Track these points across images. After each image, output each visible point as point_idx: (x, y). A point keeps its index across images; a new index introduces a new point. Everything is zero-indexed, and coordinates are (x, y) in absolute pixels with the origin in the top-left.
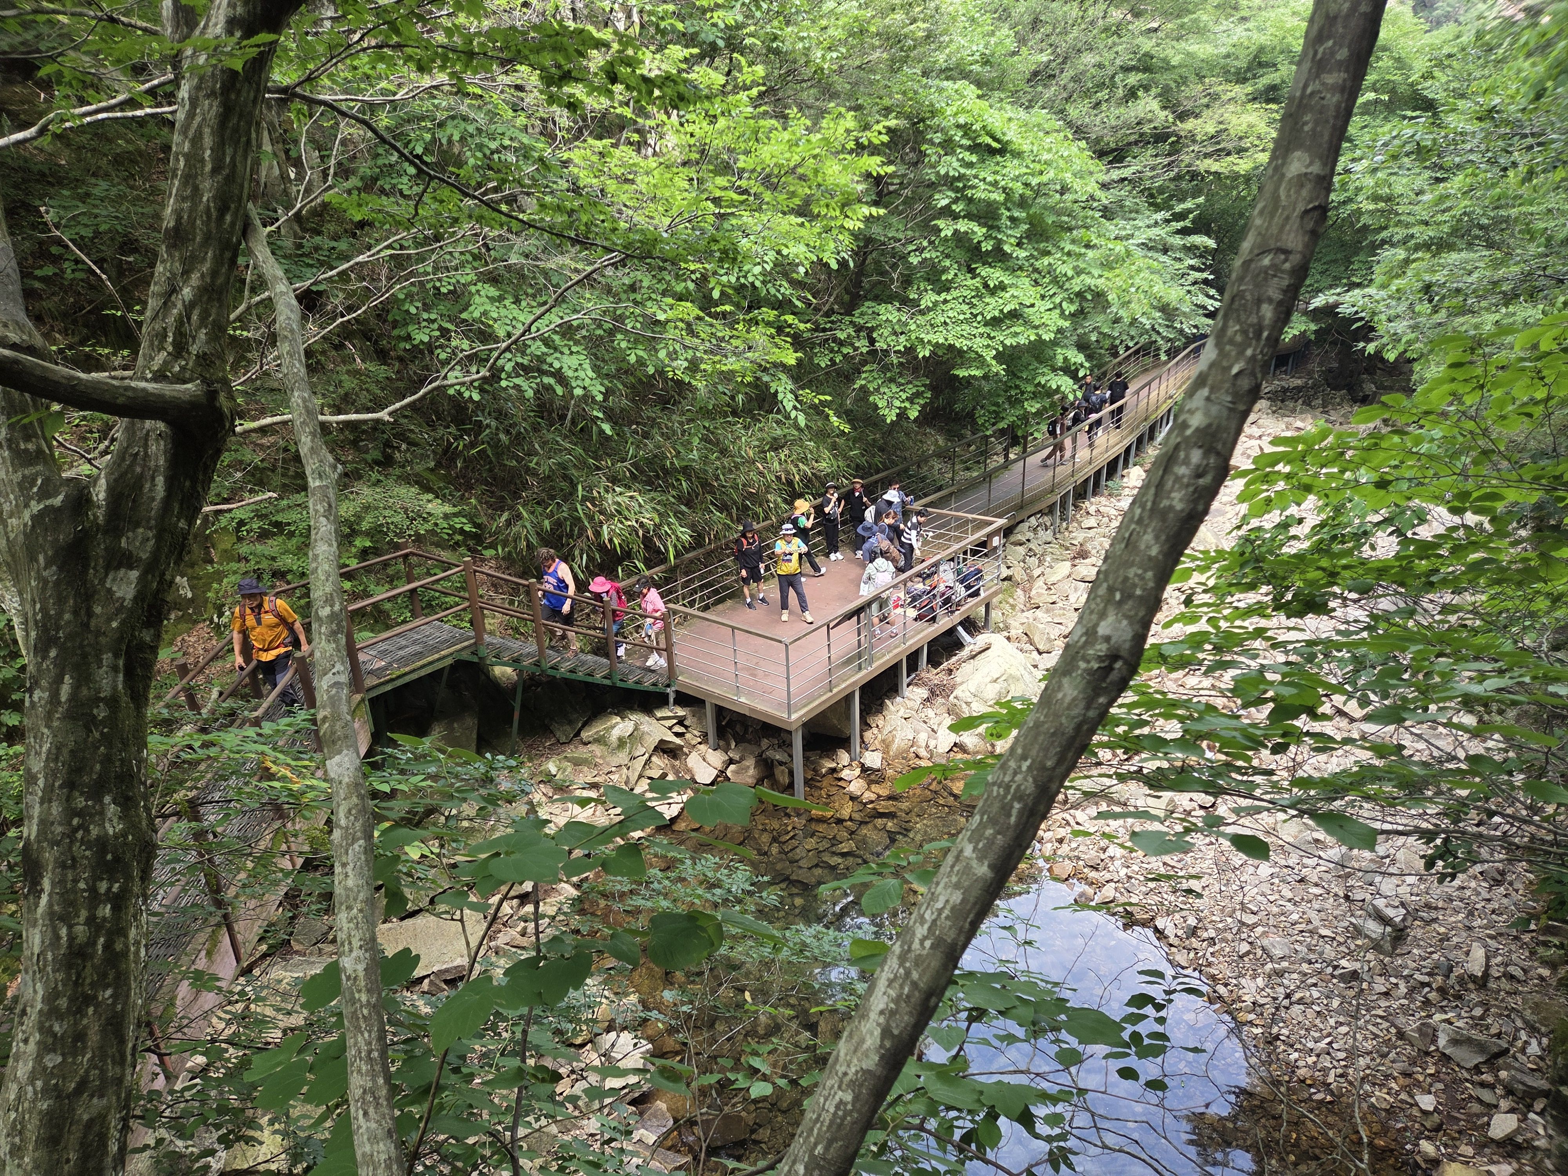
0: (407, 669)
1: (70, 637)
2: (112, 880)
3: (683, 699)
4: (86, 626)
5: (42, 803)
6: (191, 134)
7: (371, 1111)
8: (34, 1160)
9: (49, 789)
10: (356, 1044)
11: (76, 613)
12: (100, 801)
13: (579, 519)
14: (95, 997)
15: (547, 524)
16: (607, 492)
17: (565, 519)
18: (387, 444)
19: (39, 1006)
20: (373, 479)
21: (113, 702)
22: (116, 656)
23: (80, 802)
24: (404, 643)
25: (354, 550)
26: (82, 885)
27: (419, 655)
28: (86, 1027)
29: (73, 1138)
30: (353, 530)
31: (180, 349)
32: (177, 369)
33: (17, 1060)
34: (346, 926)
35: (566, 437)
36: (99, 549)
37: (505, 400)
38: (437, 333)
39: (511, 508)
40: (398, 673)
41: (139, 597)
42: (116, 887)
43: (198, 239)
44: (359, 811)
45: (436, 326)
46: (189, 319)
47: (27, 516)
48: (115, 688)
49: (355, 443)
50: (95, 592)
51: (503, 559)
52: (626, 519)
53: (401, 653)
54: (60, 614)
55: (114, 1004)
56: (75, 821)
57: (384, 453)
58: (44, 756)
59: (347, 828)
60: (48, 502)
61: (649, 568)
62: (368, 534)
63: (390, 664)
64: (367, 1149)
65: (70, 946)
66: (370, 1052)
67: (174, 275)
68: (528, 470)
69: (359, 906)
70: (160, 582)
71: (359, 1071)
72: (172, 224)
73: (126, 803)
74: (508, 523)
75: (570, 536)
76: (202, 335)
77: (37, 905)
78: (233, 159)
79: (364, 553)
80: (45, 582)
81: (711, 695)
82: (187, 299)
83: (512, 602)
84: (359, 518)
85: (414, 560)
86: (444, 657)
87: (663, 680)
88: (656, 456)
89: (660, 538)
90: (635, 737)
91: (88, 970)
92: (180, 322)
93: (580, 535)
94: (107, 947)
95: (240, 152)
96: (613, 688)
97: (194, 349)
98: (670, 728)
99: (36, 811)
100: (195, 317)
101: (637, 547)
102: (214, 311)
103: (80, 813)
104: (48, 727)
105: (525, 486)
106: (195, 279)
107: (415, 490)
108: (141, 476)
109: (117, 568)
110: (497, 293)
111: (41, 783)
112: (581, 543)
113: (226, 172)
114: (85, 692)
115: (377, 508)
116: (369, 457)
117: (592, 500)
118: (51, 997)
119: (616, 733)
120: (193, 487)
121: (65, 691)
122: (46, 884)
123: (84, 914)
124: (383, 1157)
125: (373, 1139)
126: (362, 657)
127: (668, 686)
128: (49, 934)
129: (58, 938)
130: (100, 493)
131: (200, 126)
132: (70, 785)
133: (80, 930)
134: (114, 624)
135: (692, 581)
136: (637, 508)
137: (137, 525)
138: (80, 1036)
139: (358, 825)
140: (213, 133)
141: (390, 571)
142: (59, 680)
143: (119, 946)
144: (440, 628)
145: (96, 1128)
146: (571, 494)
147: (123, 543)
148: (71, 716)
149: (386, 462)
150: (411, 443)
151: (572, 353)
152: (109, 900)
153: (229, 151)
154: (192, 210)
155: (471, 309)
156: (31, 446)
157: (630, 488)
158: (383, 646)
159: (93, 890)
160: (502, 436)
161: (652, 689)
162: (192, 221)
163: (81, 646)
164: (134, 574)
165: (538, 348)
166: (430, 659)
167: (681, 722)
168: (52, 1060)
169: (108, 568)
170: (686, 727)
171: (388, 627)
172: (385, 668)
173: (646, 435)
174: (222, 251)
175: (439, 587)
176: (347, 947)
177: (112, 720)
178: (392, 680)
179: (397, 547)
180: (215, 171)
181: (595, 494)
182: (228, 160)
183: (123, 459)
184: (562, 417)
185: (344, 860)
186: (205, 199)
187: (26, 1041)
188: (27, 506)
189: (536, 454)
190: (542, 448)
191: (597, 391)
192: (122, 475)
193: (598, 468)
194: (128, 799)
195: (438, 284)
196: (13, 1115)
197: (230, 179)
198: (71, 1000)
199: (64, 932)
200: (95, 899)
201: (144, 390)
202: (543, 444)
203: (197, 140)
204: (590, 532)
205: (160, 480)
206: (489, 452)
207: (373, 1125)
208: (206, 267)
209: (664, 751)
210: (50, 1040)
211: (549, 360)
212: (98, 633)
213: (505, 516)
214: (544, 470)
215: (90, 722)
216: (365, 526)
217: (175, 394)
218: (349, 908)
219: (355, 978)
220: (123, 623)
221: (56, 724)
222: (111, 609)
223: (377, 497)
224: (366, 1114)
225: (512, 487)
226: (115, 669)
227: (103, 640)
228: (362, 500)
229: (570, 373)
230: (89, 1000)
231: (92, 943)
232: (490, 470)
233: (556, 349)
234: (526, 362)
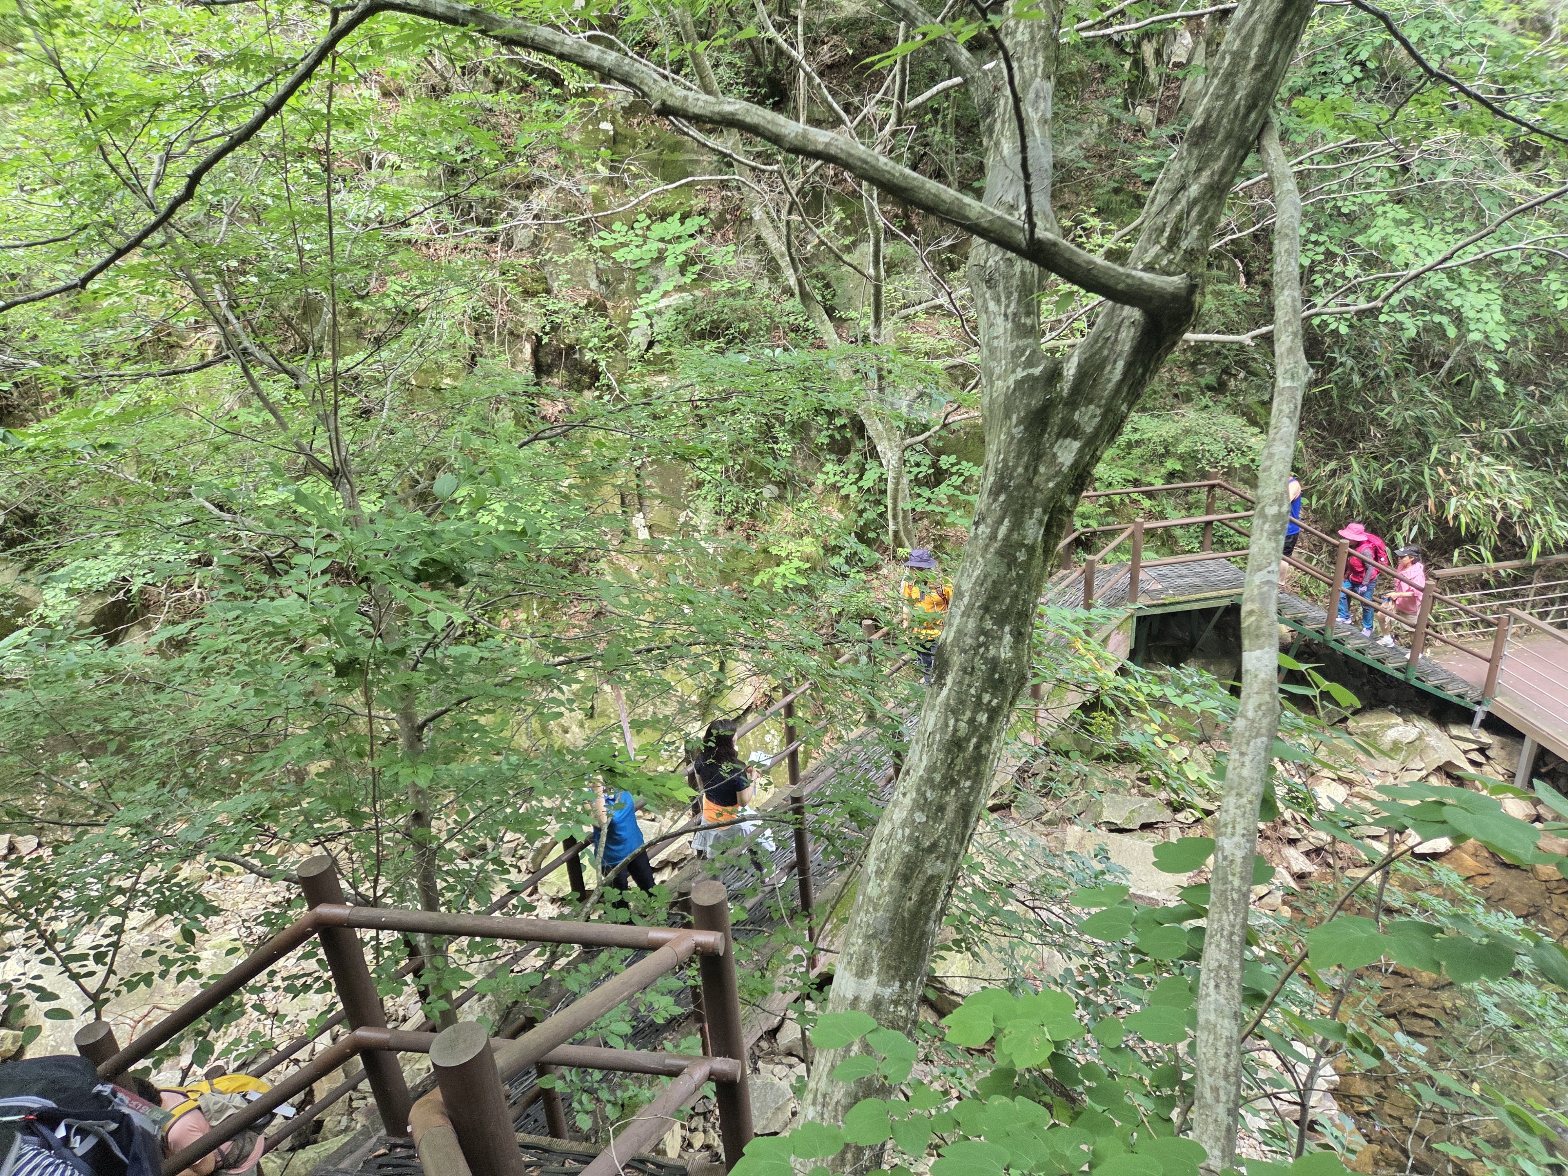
0: (1182, 599)
1: (1018, 488)
2: (994, 695)
3: (1493, 724)
4: (1030, 481)
5: (962, 616)
6: (1244, 32)
7: (1223, 986)
8: (891, 887)
9: (970, 606)
10: (1220, 920)
11: (1026, 468)
12: (1002, 628)
13: (1422, 485)
14: (958, 783)
15: (1379, 483)
16: (1470, 459)
17: (1405, 481)
18: (1226, 371)
19: (921, 772)
20: (1203, 404)
21: (1031, 549)
22: (1044, 512)
23: (989, 625)
24: (1185, 572)
25: (1163, 471)
26: (973, 691)
27: (1197, 588)
28: (947, 803)
29: (918, 883)
30: (1167, 452)
31: (1173, 242)
32: (1165, 262)
33: (895, 806)
34: (1232, 810)
35: (1435, 388)
36: (1056, 419)
37: (1372, 337)
38: (1322, 257)
39: (1340, 458)
40: (1172, 600)
41: (1074, 466)
42: (995, 702)
43: (1219, 138)
44: (1269, 710)
45: (1322, 249)
46: (1188, 215)
47: (1011, 381)
48: (1036, 539)
49: (1193, 365)
50: (1044, 454)
51: (1315, 511)
52: (1486, 495)
53: (1180, 581)
54: (1015, 467)
55: (969, 794)
56: (982, 639)
57: (1219, 378)
58: (973, 579)
59: (1253, 721)
60: (1031, 371)
61: (1496, 559)
62: (1181, 458)
63: (1167, 589)
64: (1212, 1017)
65: (953, 735)
66: (1232, 934)
67: (1187, 172)
68: (1374, 420)
69: (1250, 797)
70: (1092, 457)
71: (1218, 945)
72: (1199, 123)
73: (1019, 636)
74: (1333, 473)
75: (1405, 502)
76: (1195, 232)
77: (938, 695)
78: (1278, 53)
79: (1171, 476)
80: (1013, 438)
81: (1537, 731)
82: (1192, 196)
83: (1309, 559)
84: (1177, 440)
85: (1218, 492)
86: (1222, 597)
87: (1475, 695)
88: (1551, 428)
89: (1525, 527)
90: (1415, 747)
91: (959, 760)
92: (1180, 218)
93: (1417, 503)
94: (977, 747)
95: (1284, 50)
96: (1406, 684)
97: (1184, 245)
98: (1465, 752)
99: (957, 621)
100: (1194, 214)
101: (1490, 532)
102: (1211, 209)
103: (985, 633)
104: (983, 557)
105: (1365, 436)
106: (1205, 177)
107: (1242, 421)
108: (1105, 360)
109: (1066, 437)
110: (1407, 216)
111: (966, 600)
112: (1416, 513)
113: (1265, 69)
114: (1015, 536)
115: (1196, 434)
116: (1203, 382)
117: (1447, 466)
118: (931, 769)
119: (1392, 735)
120: (1143, 375)
121: (1002, 531)
122: (949, 680)
123: (968, 714)
124: (1226, 1033)
125: (1219, 1011)
126: (1142, 576)
127: (1479, 703)
128: (941, 721)
129: (947, 726)
130: (1070, 370)
131: (1255, 24)
132: (986, 609)
133: (963, 725)
134: (1051, 485)
135: (1553, 588)
136: (1504, 486)
137: (1091, 402)
138: (941, 808)
139: (1265, 722)
140: (1266, 30)
141: (1191, 498)
142: (1000, 522)
143: (984, 751)
144: (1224, 566)
145: (934, 885)
146: (1420, 454)
147: (1076, 417)
148: (1000, 553)
149: (1219, 388)
150: (1251, 373)
151: (1480, 291)
152: (987, 710)
153: (1275, 47)
154: (1222, 108)
155: (1370, 232)
156: (1029, 322)
157: (1502, 460)
158: (1165, 570)
159: (979, 698)
160: (1356, 379)
161: (1456, 700)
162: (1220, 118)
163: (1023, 498)
164: (1077, 445)
165: (1438, 281)
166: (1207, 595)
167: (1482, 750)
168: (920, 817)
169: (1059, 436)
170: (1488, 758)
171: (1173, 553)
172: (1161, 592)
173: (1545, 400)
174: (1237, 149)
175: (1235, 525)
176: (1229, 830)
177: (1027, 565)
178: (1164, 605)
179: (1204, 475)
180: (1256, 68)
181: (1453, 459)
182: (1271, 57)
183: (1096, 341)
184: (1436, 366)
185: (1244, 749)
186: (1238, 97)
187: (904, 795)
188: (1013, 371)
189: (1391, 402)
190: (1401, 397)
191: (1500, 338)
192: (1092, 356)
193: (1466, 430)
194: (1020, 634)
195: (1340, 204)
196: (884, 846)
197: (1267, 76)
198: (944, 778)
199: (952, 722)
200: (978, 705)
201: (1140, 279)
202: (1403, 393)
203: (1247, 40)
204: (1431, 503)
205: (1120, 365)
206: (1335, 394)
207: (1222, 1001)
208: (1217, 166)
209: (1449, 776)
210: (922, 802)
211: (1448, 295)
212: (1037, 489)
213: (1332, 465)
214: (1395, 422)
215: (1012, 562)
216: (1181, 449)
217: (1163, 285)
218: (1239, 795)
219: (1232, 861)
220: (1057, 485)
221: (989, 556)
222: (1052, 471)
223: (1201, 421)
224: (1217, 986)
225: (1349, 436)
226: (1040, 522)
227: (1039, 496)
228: (1184, 423)
229: (1472, 314)
230: (954, 783)
231: (967, 739)
232: (1328, 413)
233: (1461, 284)
234: (1418, 296)
